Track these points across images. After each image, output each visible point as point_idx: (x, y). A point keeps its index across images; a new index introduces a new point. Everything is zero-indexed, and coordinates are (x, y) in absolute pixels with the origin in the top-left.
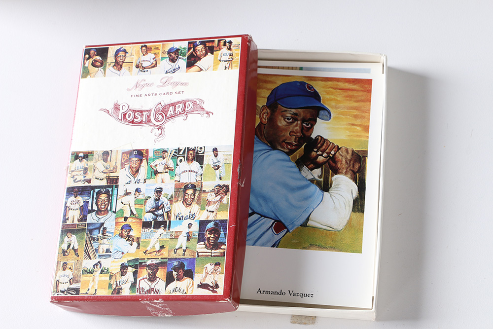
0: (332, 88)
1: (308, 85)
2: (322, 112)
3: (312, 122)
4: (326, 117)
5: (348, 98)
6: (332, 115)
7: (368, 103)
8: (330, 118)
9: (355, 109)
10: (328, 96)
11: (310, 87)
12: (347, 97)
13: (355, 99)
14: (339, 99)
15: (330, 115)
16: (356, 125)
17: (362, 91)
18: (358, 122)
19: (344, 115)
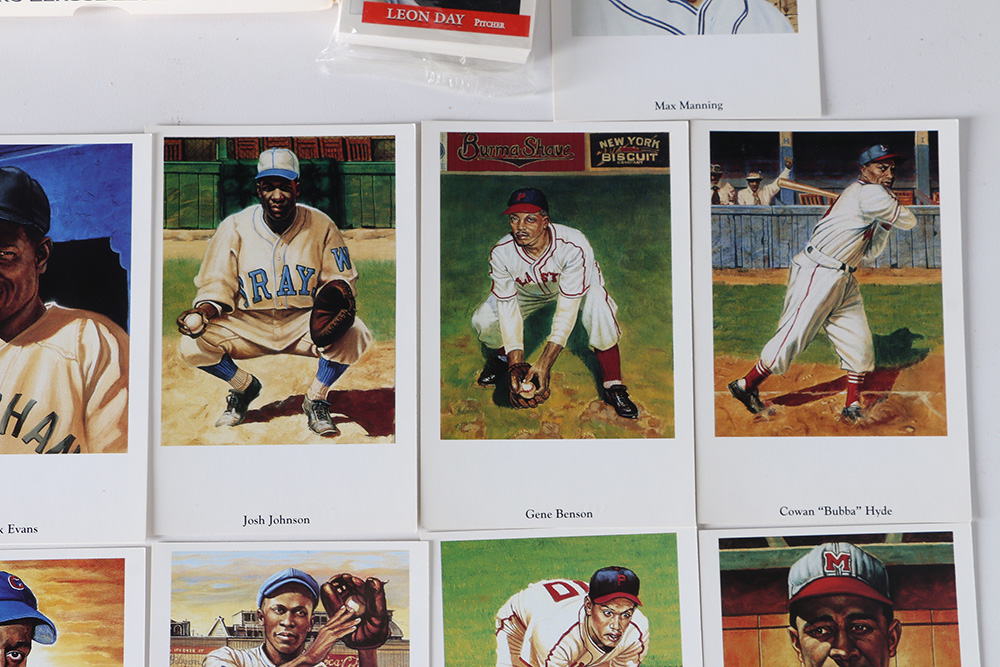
0: (54, 579)
1: (12, 577)
2: (39, 629)
3: (22, 649)
4: (47, 638)
5: (84, 599)
6: (57, 633)
7: (120, 605)
8: (55, 639)
9: (97, 618)
10: (49, 597)
11: (17, 582)
12: (82, 595)
13: (97, 599)
14: (68, 601)
15: (55, 634)
16: (101, 649)
17: (108, 582)
18: (104, 642)
19: (78, 632)
